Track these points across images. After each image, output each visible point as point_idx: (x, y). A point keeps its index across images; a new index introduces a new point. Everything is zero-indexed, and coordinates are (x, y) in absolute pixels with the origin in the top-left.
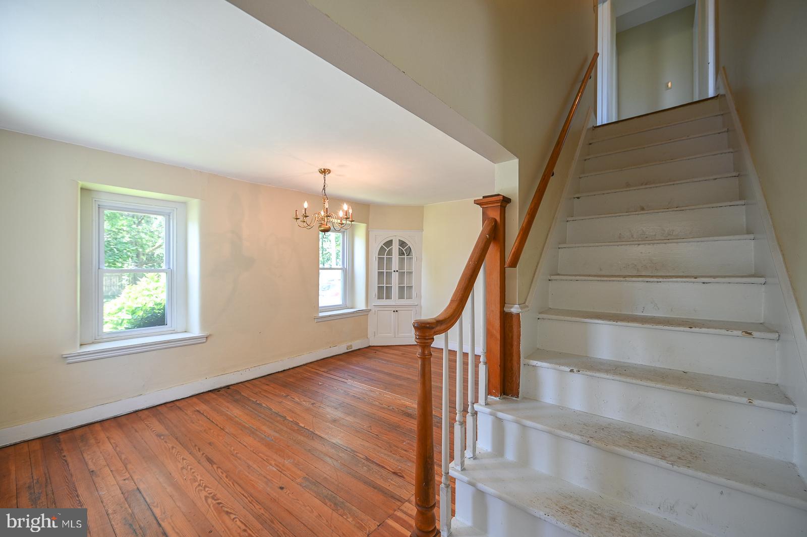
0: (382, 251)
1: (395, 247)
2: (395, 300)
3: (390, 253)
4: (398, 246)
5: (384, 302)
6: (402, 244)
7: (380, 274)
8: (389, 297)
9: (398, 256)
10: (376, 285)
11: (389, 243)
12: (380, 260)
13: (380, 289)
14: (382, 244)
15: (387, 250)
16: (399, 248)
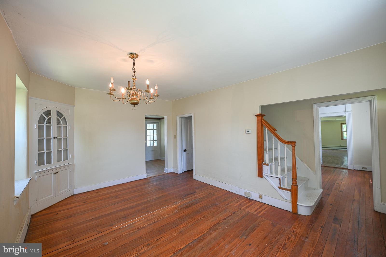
0: (42, 119)
1: (54, 117)
2: (54, 164)
3: (49, 122)
4: (56, 117)
5: (45, 167)
6: (59, 114)
7: (40, 141)
8: (49, 162)
9: (56, 125)
10: (37, 152)
11: (48, 113)
12: (40, 128)
13: (41, 155)
14: (42, 113)
15: (47, 119)
16: (57, 118)
